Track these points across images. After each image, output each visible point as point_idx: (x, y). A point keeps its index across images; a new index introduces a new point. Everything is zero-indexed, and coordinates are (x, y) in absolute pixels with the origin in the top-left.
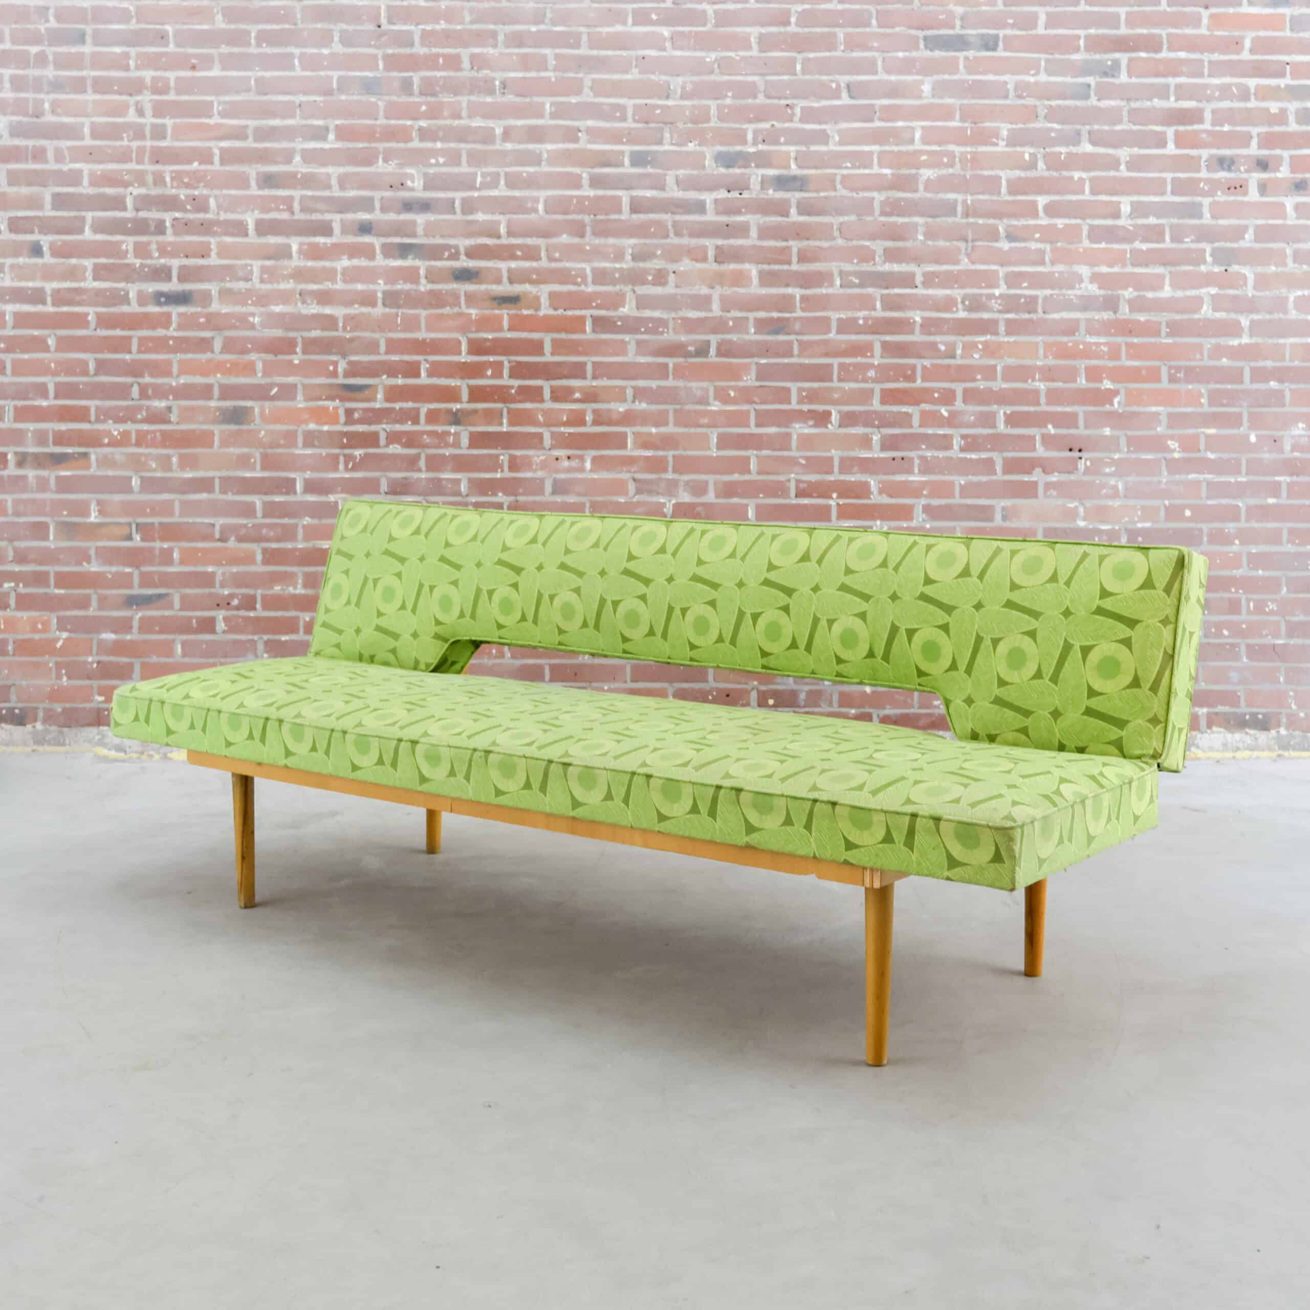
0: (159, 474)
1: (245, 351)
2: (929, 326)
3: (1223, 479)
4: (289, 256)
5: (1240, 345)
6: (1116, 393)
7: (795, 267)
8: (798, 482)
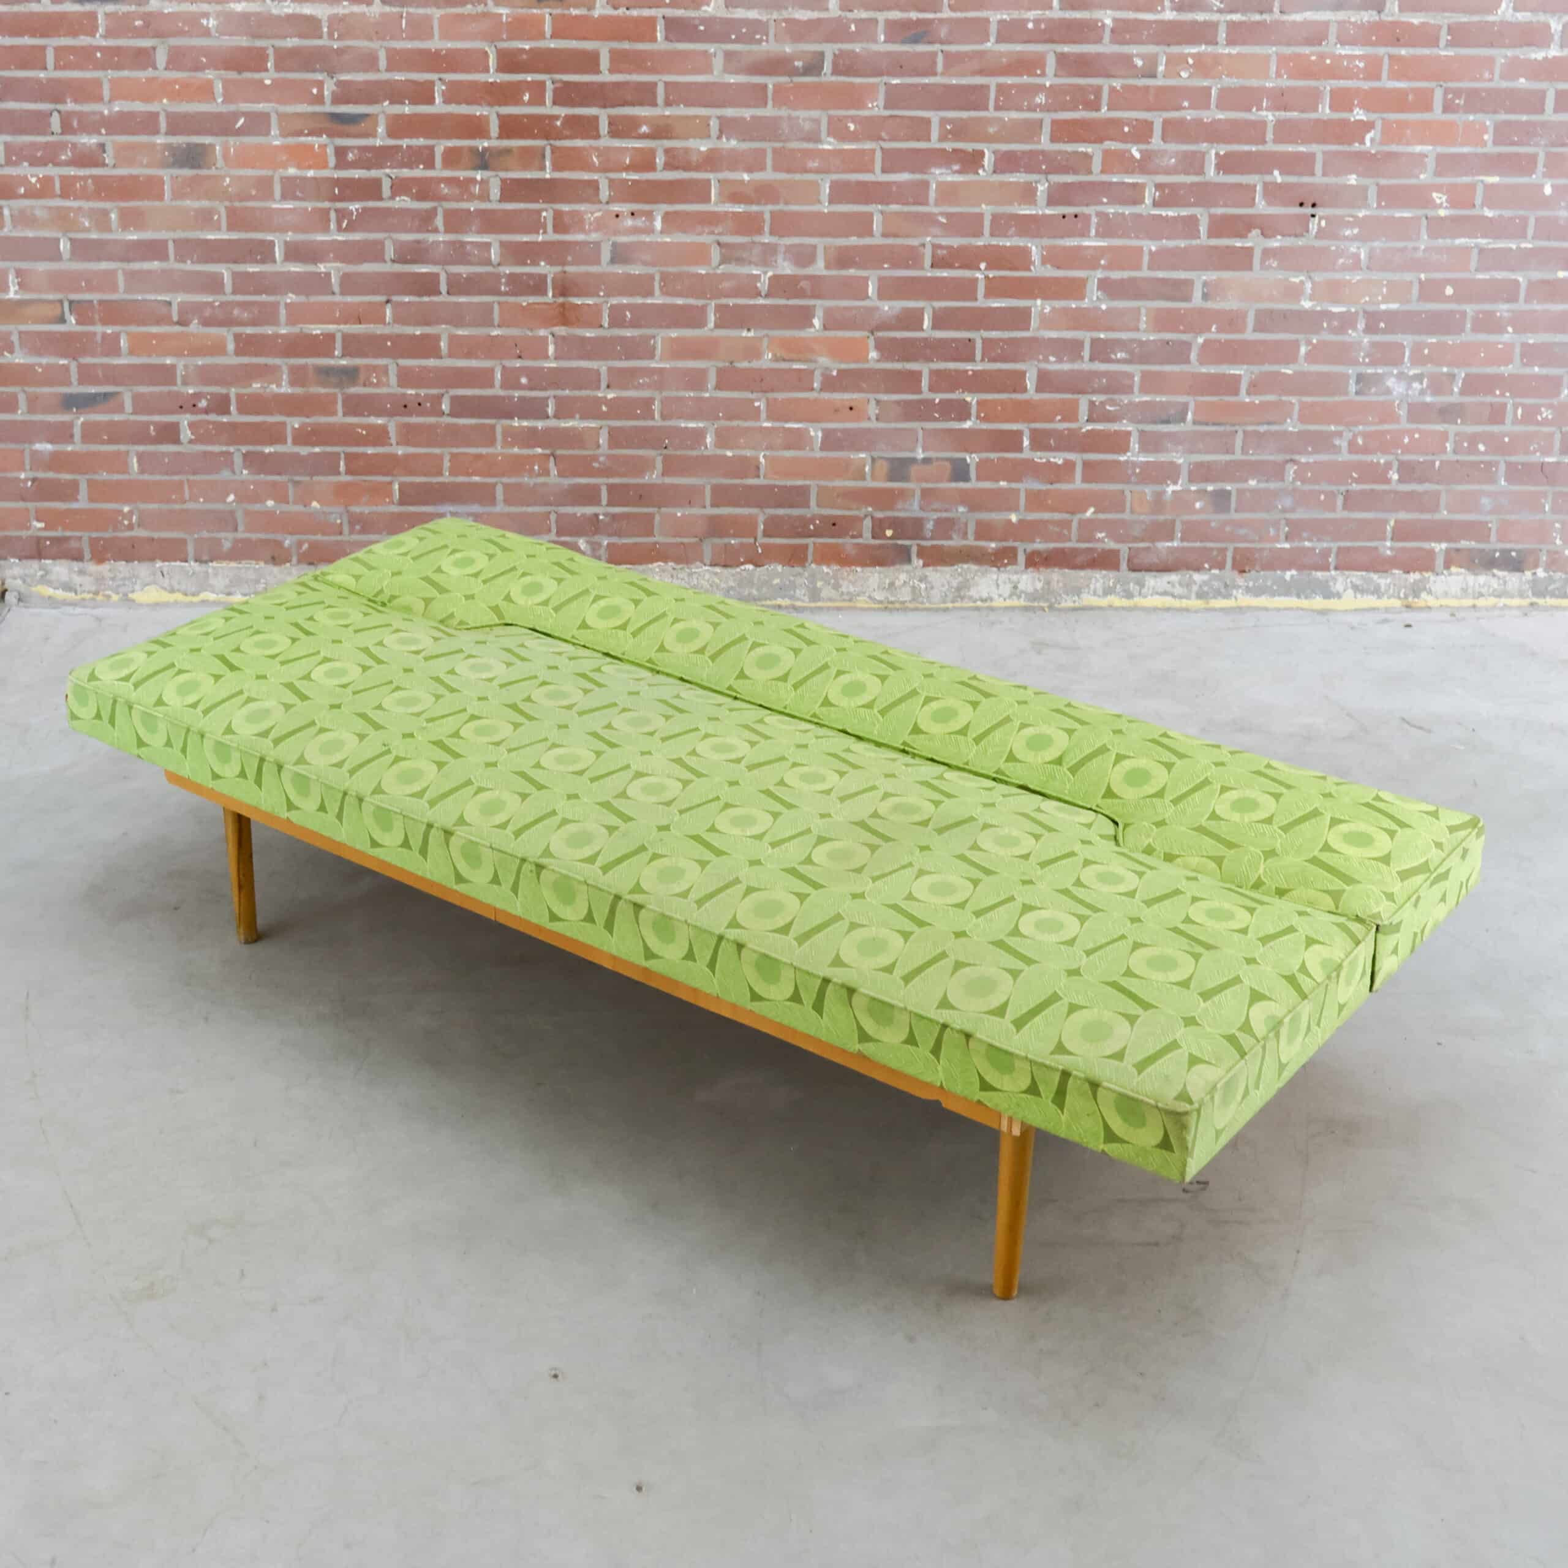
0: (94, 236)
1: (198, 68)
2: (1122, 32)
3: (1501, 244)
5: (1546, 59)
6: (1368, 126)
8: (935, 247)
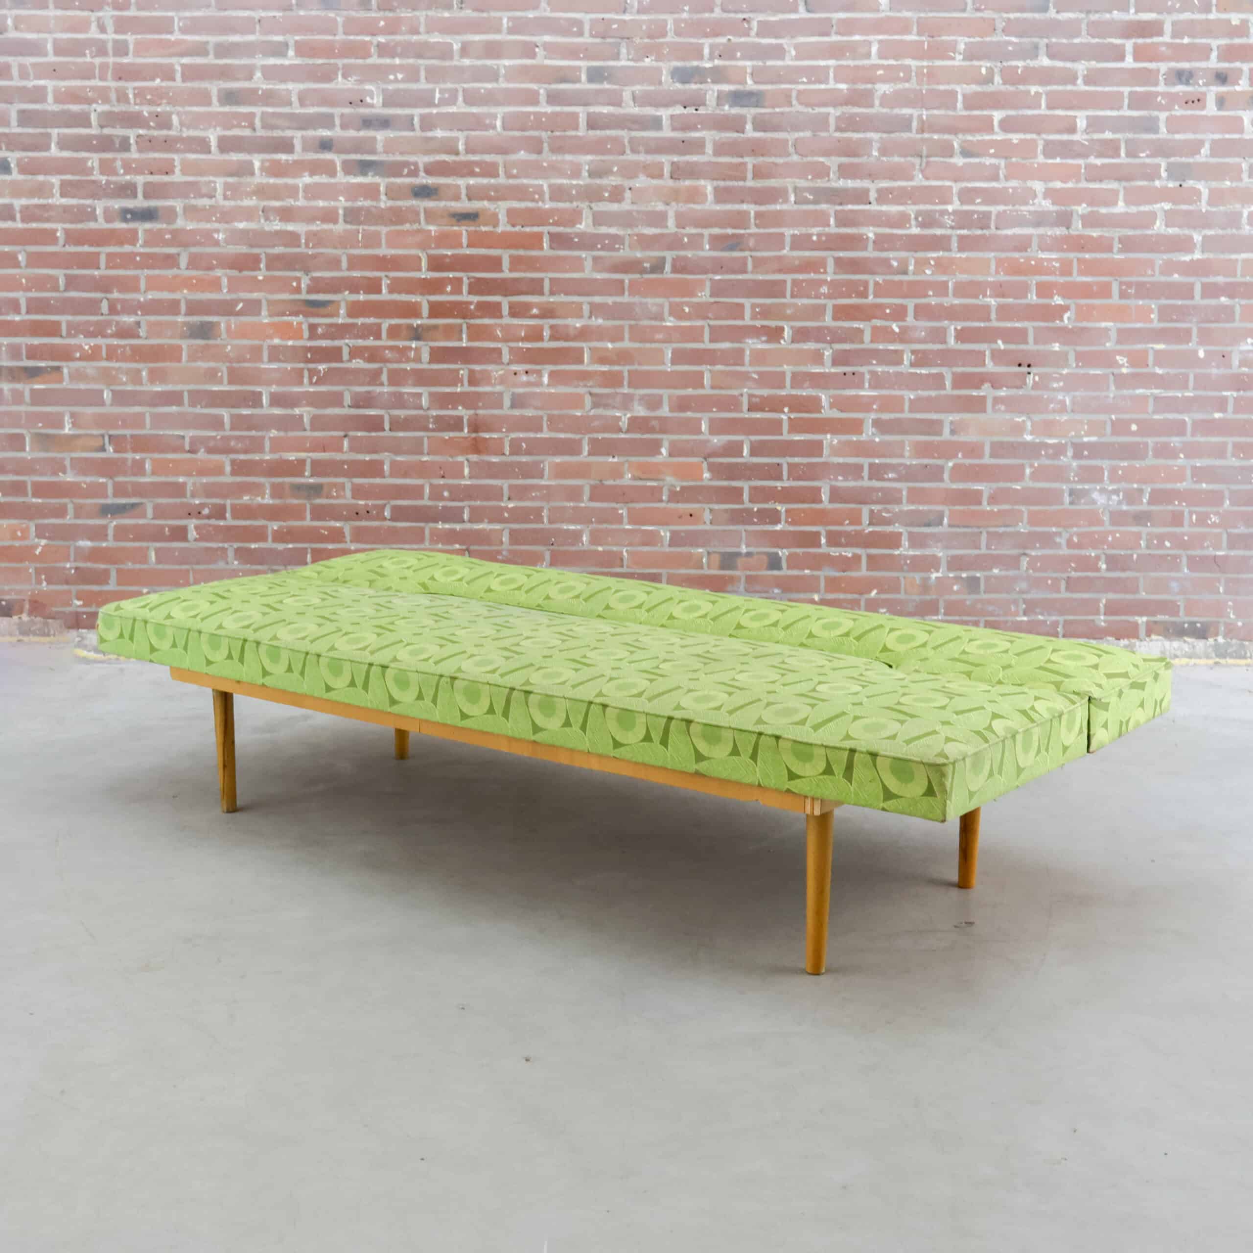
0: (129, 388)
1: (211, 268)
2: (882, 242)
3: (1170, 394)
4: (252, 174)
5: (1192, 261)
6: (1066, 308)
7: (750, 183)
8: (751, 396)
